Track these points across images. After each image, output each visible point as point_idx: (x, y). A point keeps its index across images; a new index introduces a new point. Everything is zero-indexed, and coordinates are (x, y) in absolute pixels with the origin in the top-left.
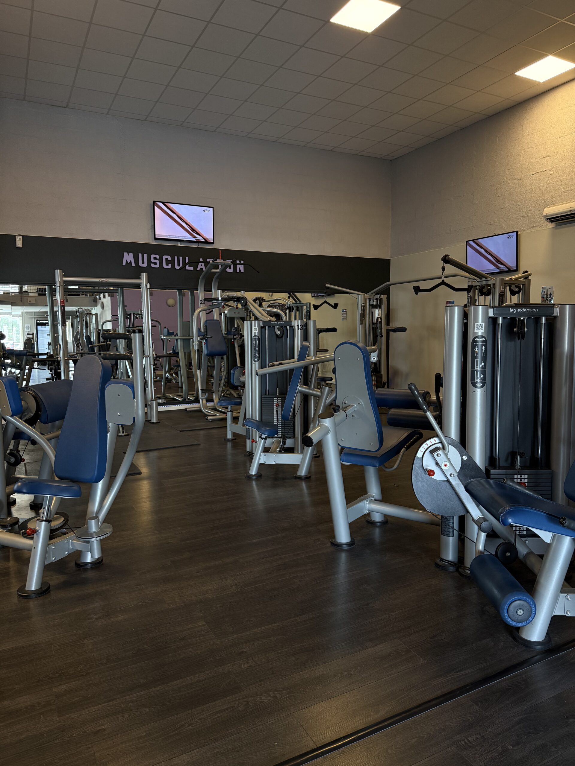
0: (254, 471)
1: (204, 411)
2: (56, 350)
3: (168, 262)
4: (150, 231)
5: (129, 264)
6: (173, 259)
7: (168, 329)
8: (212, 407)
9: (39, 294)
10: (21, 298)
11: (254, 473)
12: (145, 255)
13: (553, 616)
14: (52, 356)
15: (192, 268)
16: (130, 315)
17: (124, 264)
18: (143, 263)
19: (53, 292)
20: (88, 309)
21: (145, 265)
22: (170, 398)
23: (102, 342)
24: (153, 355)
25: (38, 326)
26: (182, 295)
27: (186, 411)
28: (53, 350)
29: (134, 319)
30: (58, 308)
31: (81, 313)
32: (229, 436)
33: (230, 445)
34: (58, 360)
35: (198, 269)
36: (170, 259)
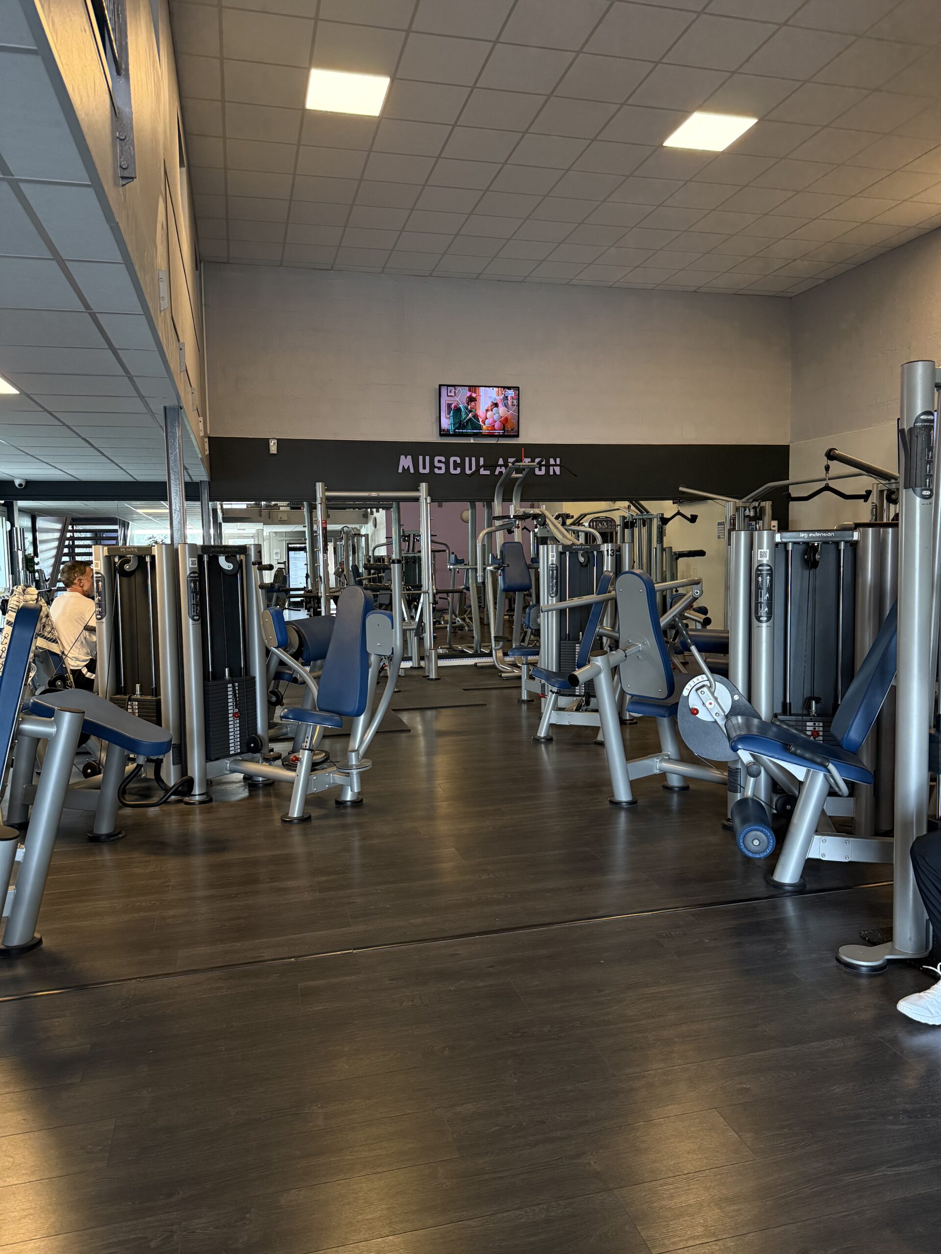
0: (542, 732)
1: (500, 666)
2: (315, 584)
3: (456, 465)
4: (435, 425)
5: (406, 470)
6: (463, 461)
7: (455, 555)
8: (511, 663)
9: (292, 508)
10: (269, 514)
11: (542, 735)
12: (427, 458)
13: (806, 858)
14: (310, 591)
15: (488, 472)
16: (409, 536)
17: (400, 471)
18: (424, 468)
19: (312, 508)
20: (356, 528)
21: (427, 471)
22: (457, 649)
23: (373, 574)
24: (433, 590)
25: (290, 552)
26: (473, 507)
27: (476, 666)
28: (312, 584)
29: (414, 542)
30: (319, 529)
31: (347, 533)
32: (525, 697)
33: (526, 707)
34: (318, 596)
35: (497, 473)
36: (458, 460)
